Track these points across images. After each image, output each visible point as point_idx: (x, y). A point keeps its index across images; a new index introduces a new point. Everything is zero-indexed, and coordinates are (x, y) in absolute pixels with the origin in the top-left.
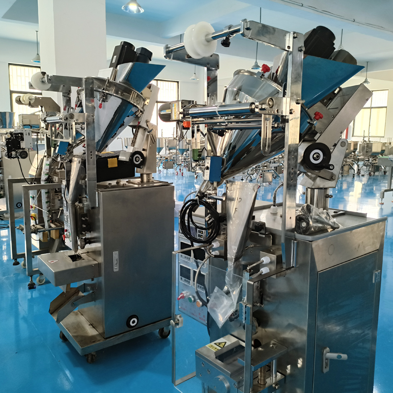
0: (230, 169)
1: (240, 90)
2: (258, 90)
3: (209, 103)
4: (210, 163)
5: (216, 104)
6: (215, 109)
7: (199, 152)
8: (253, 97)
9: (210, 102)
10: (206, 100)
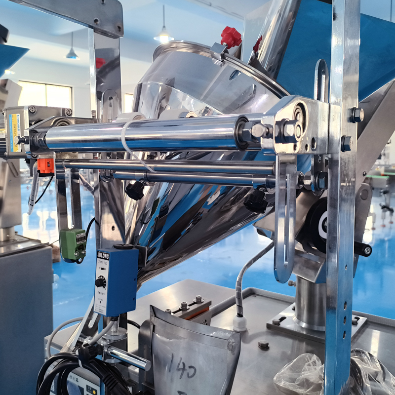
0: (160, 252)
1: (171, 84)
2: (212, 84)
3: (101, 113)
4: (107, 267)
5: (120, 120)
6: (119, 133)
7: (78, 240)
8: (204, 100)
9: (105, 113)
10: (94, 108)
